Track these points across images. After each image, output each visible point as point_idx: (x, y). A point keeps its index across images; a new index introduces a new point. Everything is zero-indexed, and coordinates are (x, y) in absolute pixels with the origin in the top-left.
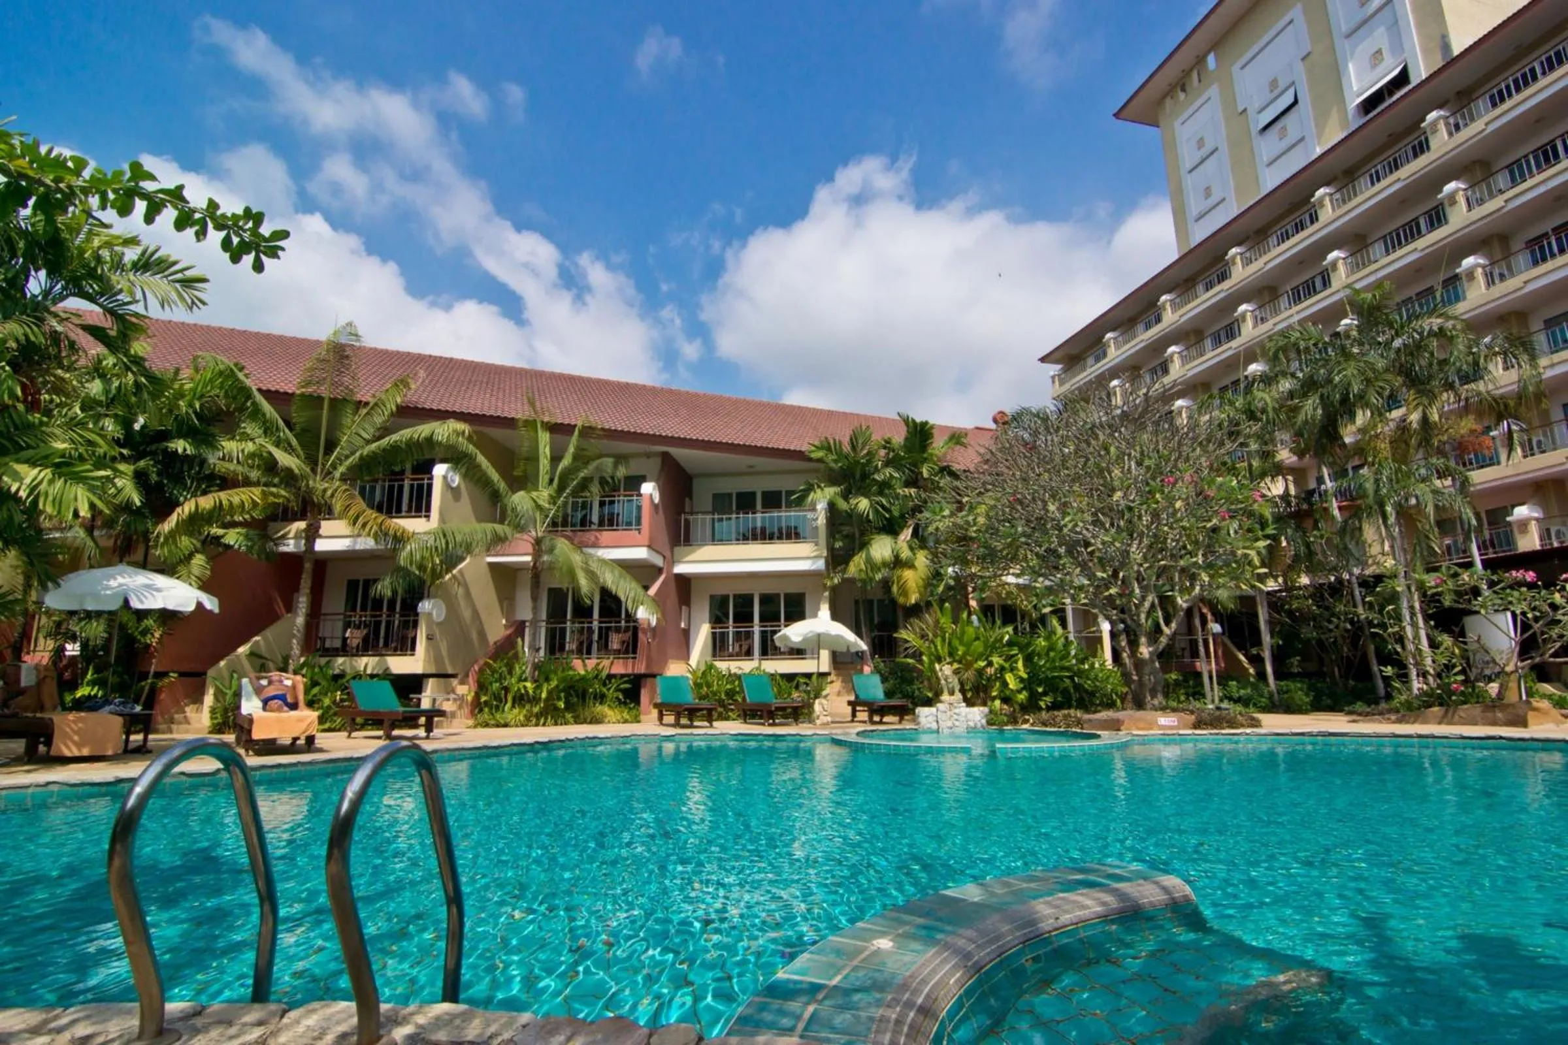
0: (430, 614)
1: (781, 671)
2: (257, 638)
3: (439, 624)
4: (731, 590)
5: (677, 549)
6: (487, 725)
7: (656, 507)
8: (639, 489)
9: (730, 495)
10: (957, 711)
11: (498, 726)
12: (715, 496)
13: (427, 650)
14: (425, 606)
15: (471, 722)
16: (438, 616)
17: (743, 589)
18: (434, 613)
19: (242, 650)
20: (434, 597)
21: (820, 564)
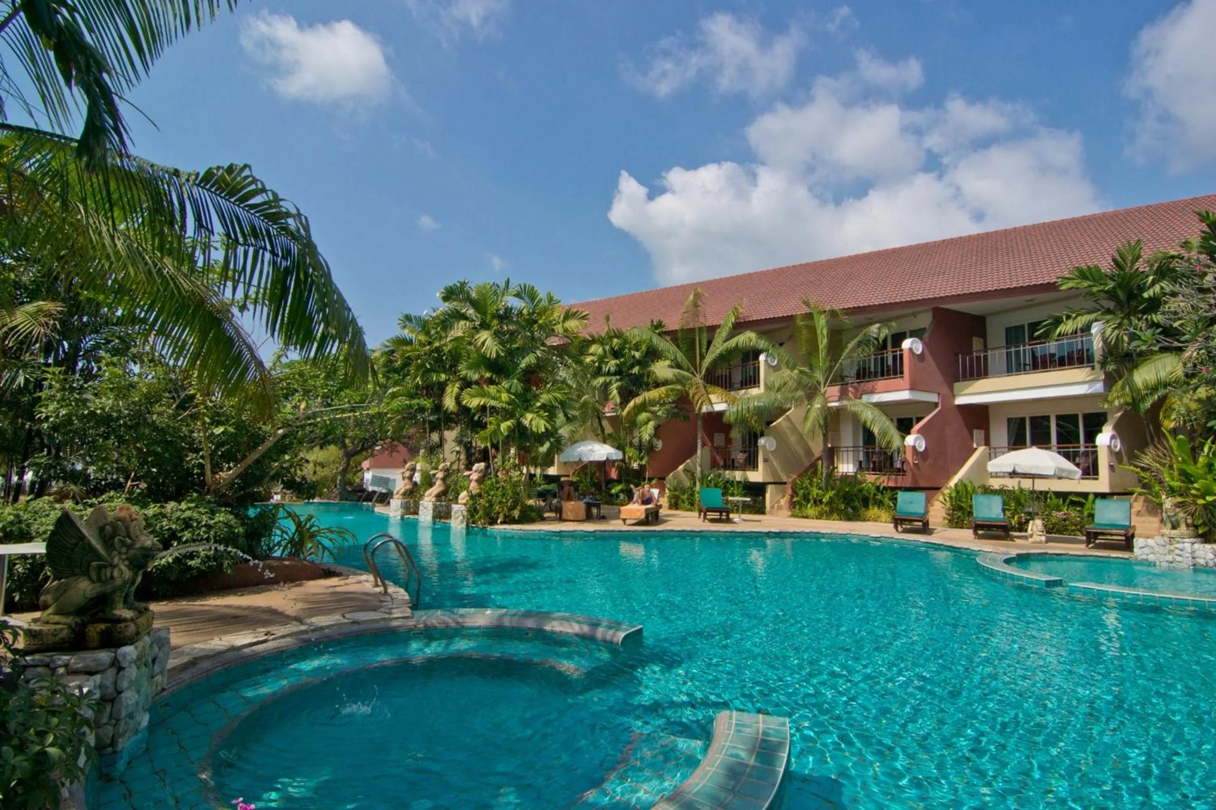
0: (764, 446)
1: (1053, 489)
2: (688, 461)
3: (772, 452)
4: (1027, 413)
5: (956, 385)
6: (797, 516)
7: (921, 357)
8: (900, 346)
9: (1023, 326)
10: (1180, 546)
11: (803, 517)
12: (1008, 330)
13: (764, 468)
14: (762, 441)
15: (790, 513)
16: (771, 447)
17: (1039, 412)
18: (767, 445)
19: (681, 467)
20: (768, 435)
21: (1099, 387)
